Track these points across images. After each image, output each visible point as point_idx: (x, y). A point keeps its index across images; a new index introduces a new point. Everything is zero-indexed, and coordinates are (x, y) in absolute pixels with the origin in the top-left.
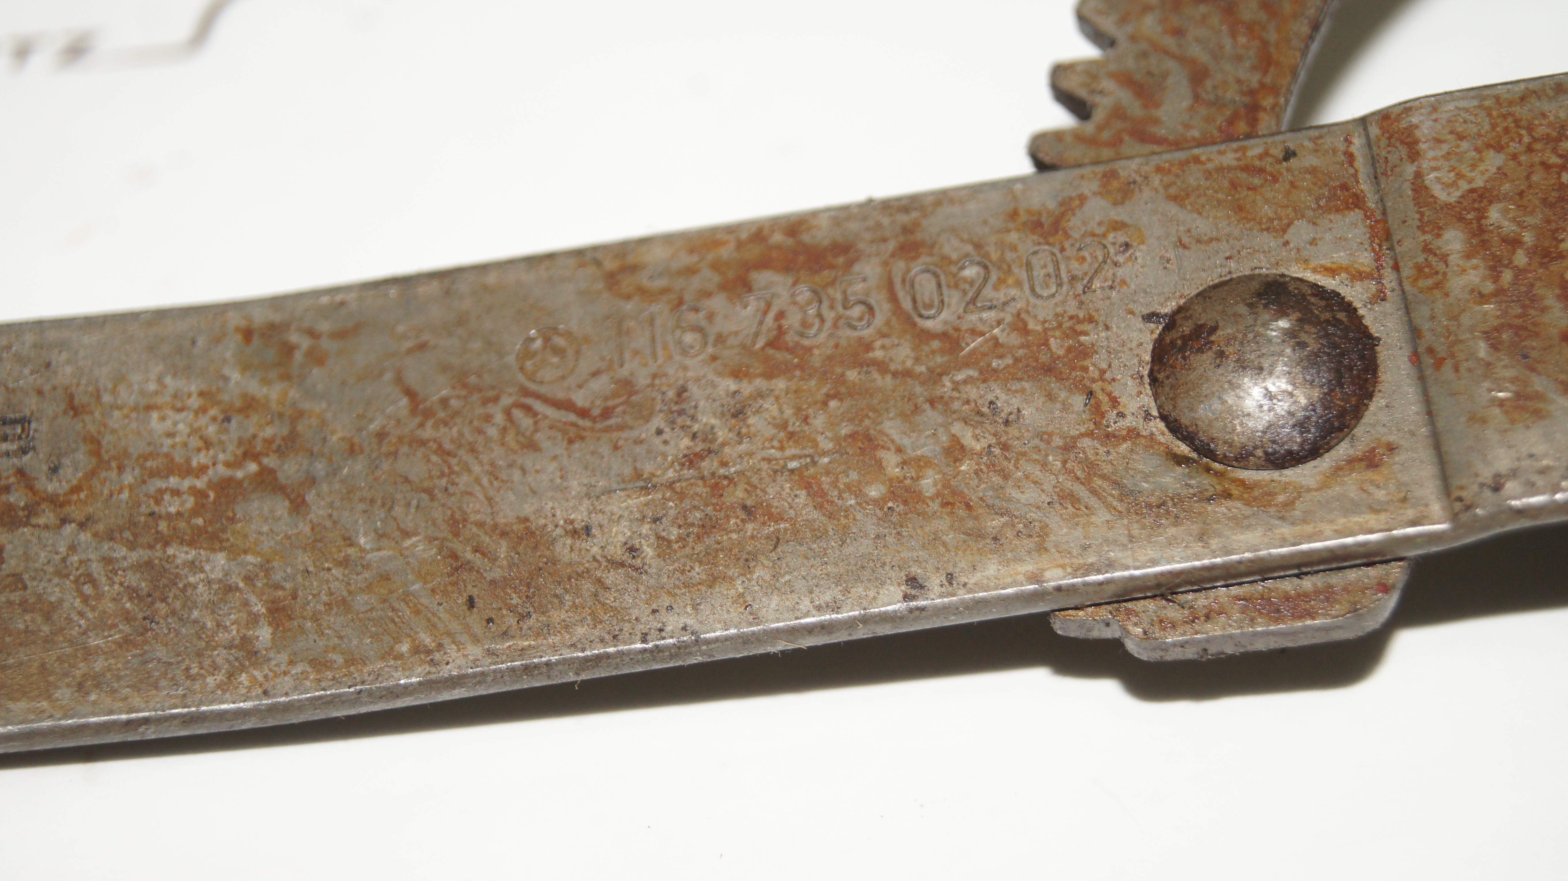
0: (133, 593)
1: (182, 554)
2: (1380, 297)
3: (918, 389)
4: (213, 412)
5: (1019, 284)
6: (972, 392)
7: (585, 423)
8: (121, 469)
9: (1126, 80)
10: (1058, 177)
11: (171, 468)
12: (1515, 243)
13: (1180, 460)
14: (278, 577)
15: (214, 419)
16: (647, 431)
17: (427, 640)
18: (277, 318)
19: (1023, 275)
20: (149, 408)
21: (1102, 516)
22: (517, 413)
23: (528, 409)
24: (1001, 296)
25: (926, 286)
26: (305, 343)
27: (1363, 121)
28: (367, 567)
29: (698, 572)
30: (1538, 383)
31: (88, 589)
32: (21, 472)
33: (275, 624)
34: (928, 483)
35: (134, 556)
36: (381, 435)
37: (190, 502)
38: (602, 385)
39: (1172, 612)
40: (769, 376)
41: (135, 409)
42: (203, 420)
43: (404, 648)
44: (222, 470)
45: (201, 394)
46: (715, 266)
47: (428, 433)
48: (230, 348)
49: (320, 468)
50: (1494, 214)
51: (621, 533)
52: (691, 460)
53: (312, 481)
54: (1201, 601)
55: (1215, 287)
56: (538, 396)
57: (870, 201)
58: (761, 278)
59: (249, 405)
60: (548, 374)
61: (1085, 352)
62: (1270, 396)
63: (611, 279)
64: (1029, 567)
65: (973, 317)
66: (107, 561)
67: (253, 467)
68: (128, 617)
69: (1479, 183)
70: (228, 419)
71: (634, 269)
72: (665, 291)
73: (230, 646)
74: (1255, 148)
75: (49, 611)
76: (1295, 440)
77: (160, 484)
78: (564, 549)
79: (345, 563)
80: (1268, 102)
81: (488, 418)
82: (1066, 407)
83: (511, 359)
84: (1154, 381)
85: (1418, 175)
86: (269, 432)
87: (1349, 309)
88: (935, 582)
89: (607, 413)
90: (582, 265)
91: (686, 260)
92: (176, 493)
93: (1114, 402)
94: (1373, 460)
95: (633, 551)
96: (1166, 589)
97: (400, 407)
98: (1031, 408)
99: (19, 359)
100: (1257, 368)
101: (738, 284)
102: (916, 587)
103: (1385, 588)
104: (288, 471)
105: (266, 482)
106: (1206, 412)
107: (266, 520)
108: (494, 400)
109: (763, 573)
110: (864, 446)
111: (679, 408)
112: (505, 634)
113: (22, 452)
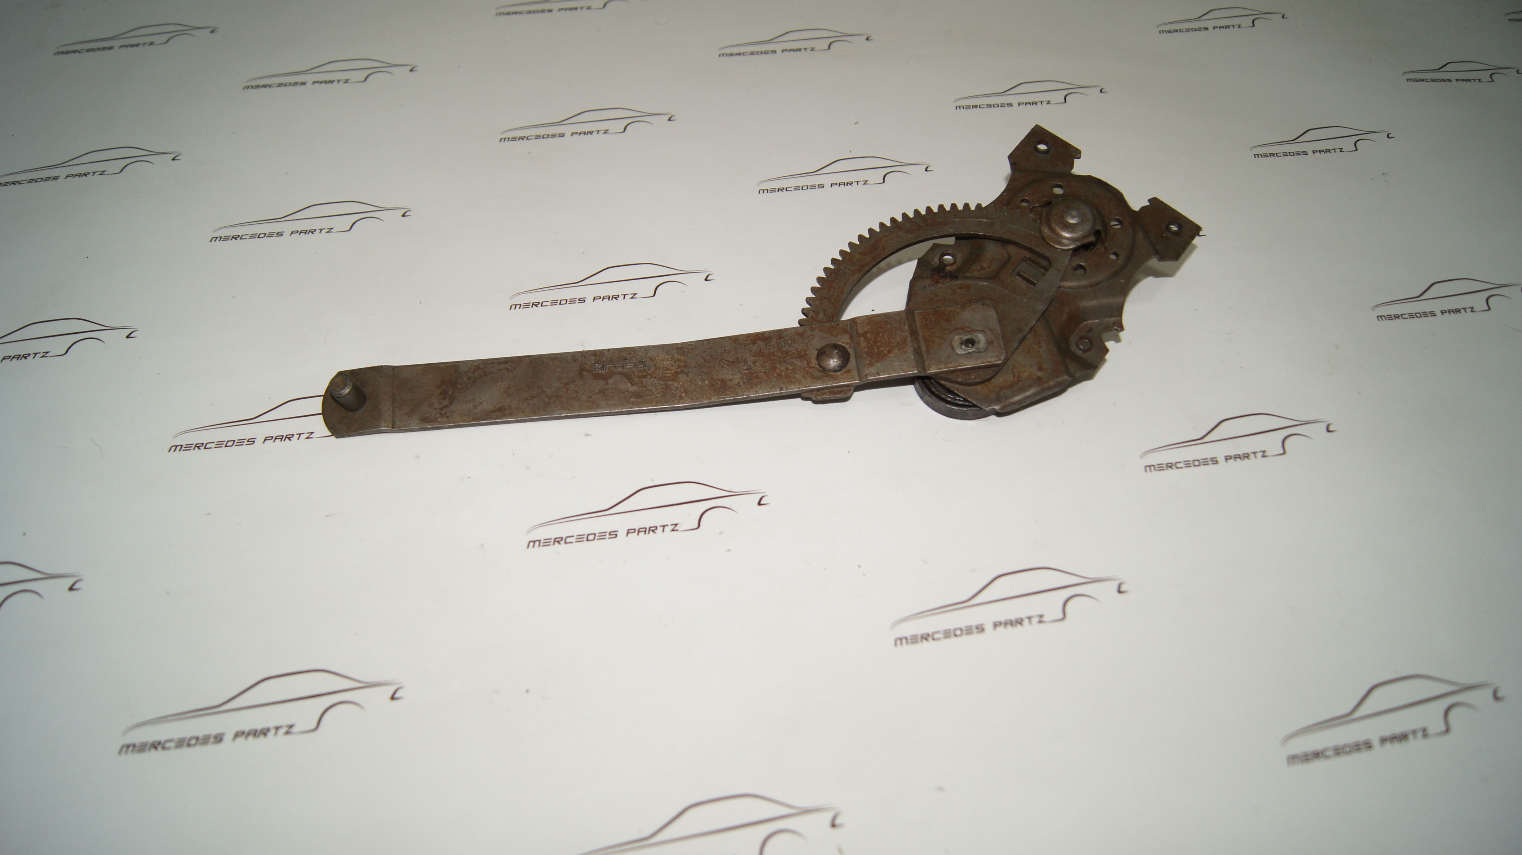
0: (663, 388)
1: (670, 383)
2: (851, 347)
3: (782, 360)
4: (673, 361)
5: (797, 344)
6: (790, 360)
7: (731, 364)
8: (660, 369)
9: (814, 311)
10: (803, 327)
11: (667, 369)
12: (870, 340)
13: (820, 371)
14: (685, 386)
16: (740, 365)
17: (708, 396)
18: (681, 346)
19: (797, 342)
20: (663, 360)
21: (809, 379)
22: (721, 362)
23: (722, 361)
24: (794, 345)
25: (783, 343)
26: (687, 350)
27: (849, 320)
28: (699, 385)
29: (749, 386)
30: (873, 361)
31: (656, 388)
32: (644, 370)
33: (685, 393)
34: (783, 374)
35: (663, 383)
36: (700, 365)
37: (671, 375)
38: (733, 358)
39: (819, 393)
40: (759, 357)
41: (661, 360)
42: (672, 362)
43: (705, 397)
44: (675, 370)
45: (671, 358)
46: (751, 340)
47: (707, 365)
48: (674, 352)
49: (690, 370)
50: (868, 335)
51: (737, 380)
52: (747, 370)
53: (689, 372)
54: (823, 392)
55: (826, 345)
56: (724, 359)
57: (774, 330)
58: (758, 342)
59: (679, 360)
60: (725, 356)
61: (808, 354)
62: (834, 362)
63: (734, 341)
64: (797, 387)
65: (790, 349)
66: (659, 384)
67: (680, 369)
68: (663, 392)
69: (866, 330)
70: (675, 362)
71: (738, 340)
72: (743, 343)
73: (678, 396)
74: (833, 324)
75: (651, 391)
76: (837, 368)
77: (666, 372)
78: (729, 383)
79: (695, 384)
80: (835, 315)
81: (716, 363)
82: (804, 362)
83: (719, 353)
84: (817, 359)
85: (857, 329)
86: (682, 364)
87: (846, 349)
88: (784, 388)
89: (734, 362)
90: (730, 339)
91: (746, 338)
92: (668, 373)
93: (811, 362)
94: (848, 372)
95: (739, 383)
96: (818, 390)
97: (702, 361)
98: (798, 363)
99: (642, 352)
100: (833, 358)
101: (754, 343)
102: (781, 389)
103: (850, 390)
104: (686, 370)
105: (682, 372)
106: (824, 364)
107: (683, 377)
108: (717, 360)
109: (759, 387)
110: (774, 368)
111: (745, 362)
112: (720, 395)
113: (644, 367)
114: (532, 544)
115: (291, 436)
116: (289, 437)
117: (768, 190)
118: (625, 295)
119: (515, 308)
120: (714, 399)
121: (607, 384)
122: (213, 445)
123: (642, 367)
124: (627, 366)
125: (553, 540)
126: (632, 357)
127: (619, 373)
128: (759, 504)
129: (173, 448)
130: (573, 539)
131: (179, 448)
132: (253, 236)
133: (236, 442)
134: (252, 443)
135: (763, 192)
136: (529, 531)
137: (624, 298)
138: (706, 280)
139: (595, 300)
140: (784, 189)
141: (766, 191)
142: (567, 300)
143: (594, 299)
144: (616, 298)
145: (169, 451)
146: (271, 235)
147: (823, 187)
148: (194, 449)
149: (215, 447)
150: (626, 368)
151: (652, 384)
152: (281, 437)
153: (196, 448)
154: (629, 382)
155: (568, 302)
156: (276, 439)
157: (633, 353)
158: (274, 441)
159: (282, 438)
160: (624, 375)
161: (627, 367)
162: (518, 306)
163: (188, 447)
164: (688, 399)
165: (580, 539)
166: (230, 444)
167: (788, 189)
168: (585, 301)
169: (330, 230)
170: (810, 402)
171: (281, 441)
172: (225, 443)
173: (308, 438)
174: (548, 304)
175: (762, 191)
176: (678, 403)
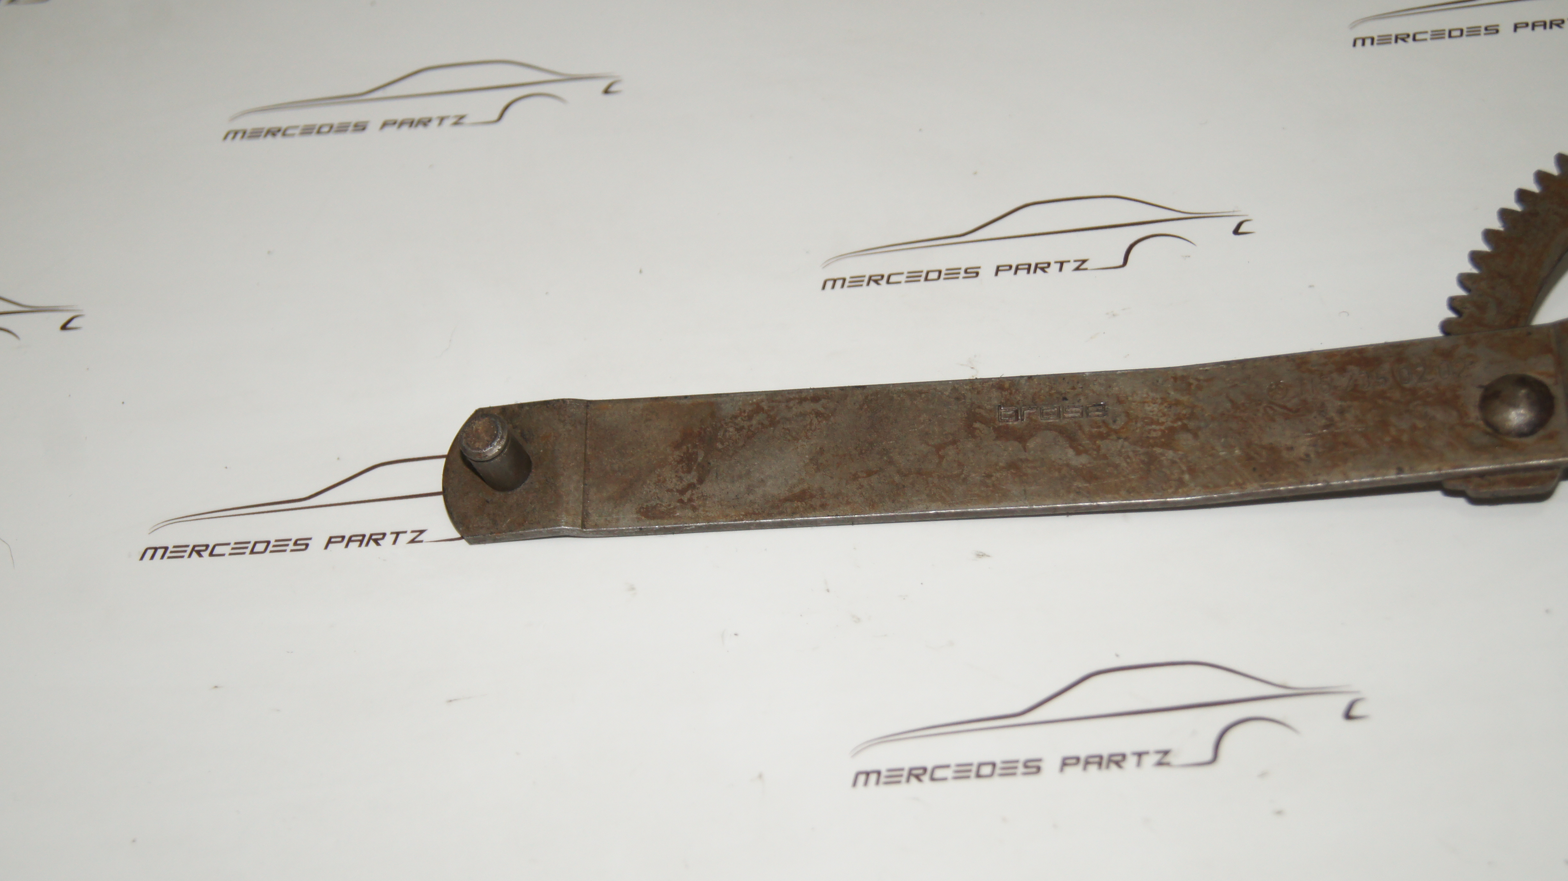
0: (1143, 462)
1: (1158, 450)
2: (1557, 384)
3: (1402, 407)
4: (1166, 404)
5: (1436, 373)
6: (1420, 409)
7: (1291, 414)
8: (1136, 422)
9: (1476, 304)
10: (1450, 337)
11: (1153, 422)
13: (1487, 433)
14: (1190, 459)
15: (1166, 407)
16: (1311, 417)
17: (1240, 481)
18: (1185, 374)
19: (1438, 370)
20: (1144, 402)
21: (1462, 451)
22: (1268, 410)
24: (1430, 377)
25: (1405, 373)
26: (1195, 383)
27: (1554, 324)
28: (1220, 457)
29: (1328, 463)
31: (1129, 460)
32: (1104, 422)
33: (1191, 475)
34: (1405, 438)
35: (1143, 451)
36: (1223, 414)
37: (1159, 433)
38: (1295, 401)
39: (1483, 483)
40: (1352, 400)
41: (1140, 402)
42: (1163, 407)
43: (1233, 483)
44: (1170, 424)
45: (1162, 398)
46: (1334, 363)
47: (1239, 414)
48: (1170, 383)
49: (1202, 424)
51: (1304, 450)
52: (1326, 427)
53: (1199, 428)
54: (1492, 479)
55: (1503, 378)
56: (1275, 404)
57: (1387, 343)
58: (1351, 368)
59: (1177, 403)
60: (1278, 397)
61: (1460, 397)
62: (1519, 415)
63: (1298, 366)
64: (1435, 467)
65: (1421, 385)
66: (1134, 452)
67: (1180, 423)
68: (1143, 470)
70: (1170, 407)
71: (1306, 363)
72: (1317, 370)
73: (1176, 480)
74: (1515, 332)
75: (1116, 466)
76: (1526, 429)
77: (1150, 428)
78: (1285, 454)
79: (1212, 455)
80: (1520, 315)
81: (1258, 410)
82: (1452, 415)
83: (1265, 391)
84: (1481, 408)
86: (1184, 412)
87: (1547, 387)
88: (1405, 469)
89: (1298, 411)
90: (1288, 361)
91: (1323, 360)
92: (1155, 430)
93: (1468, 414)
94: (1551, 436)
95: (1307, 455)
96: (1482, 475)
97: (1228, 405)
98: (1439, 415)
99: (1100, 384)
100: (1515, 406)
101: (1342, 369)
102: (1400, 470)
103: (1553, 477)
104: (1192, 424)
105: (1185, 428)
106: (1497, 419)
107: (1185, 440)
108: (1260, 404)
109: (1350, 464)
110: (1384, 425)
111: (1322, 409)
112: (1265, 480)
113: (1104, 415)
114: (862, 778)
115: (381, 536)
116: (376, 539)
117: (1373, 39)
118: (1062, 263)
119: (833, 287)
120: (1252, 488)
121: (1025, 449)
122: (226, 550)
123: (1098, 416)
124: (1068, 413)
125: (905, 773)
126: (1078, 395)
127: (1049, 427)
128: (1348, 716)
129: (150, 552)
130: (948, 773)
131: (160, 552)
132: (307, 131)
133: (271, 545)
134: (303, 547)
135: (1363, 44)
136: (858, 751)
137: (1061, 269)
138: (1236, 232)
139: (1000, 273)
140: (1408, 36)
141: (1368, 42)
142: (940, 272)
143: (998, 270)
144: (1043, 269)
145: (142, 558)
146: (343, 128)
147: (1497, 31)
148: (190, 556)
149: (231, 554)
150: (1064, 417)
151: (1120, 454)
152: (360, 538)
153: (194, 554)
154: (1071, 447)
155: (943, 276)
156: (350, 540)
157: (1080, 385)
158: (347, 546)
159: (362, 540)
160: (1062, 431)
161: (1066, 415)
162: (839, 283)
163: (178, 552)
164: (1195, 486)
165: (963, 772)
166: (260, 547)
167: (1418, 37)
168: (977, 274)
169: (459, 121)
170: (1461, 502)
171: (360, 545)
172: (250, 546)
173: (413, 541)
174: (902, 278)
175: (1359, 43)
176: (1175, 494)
